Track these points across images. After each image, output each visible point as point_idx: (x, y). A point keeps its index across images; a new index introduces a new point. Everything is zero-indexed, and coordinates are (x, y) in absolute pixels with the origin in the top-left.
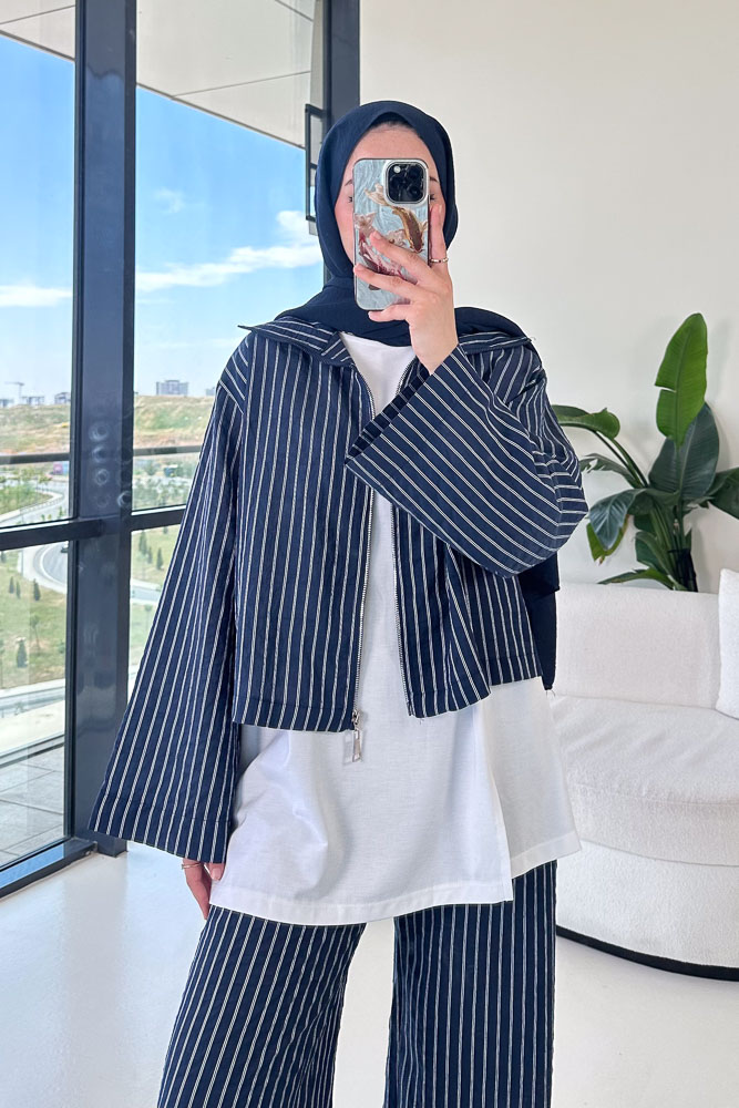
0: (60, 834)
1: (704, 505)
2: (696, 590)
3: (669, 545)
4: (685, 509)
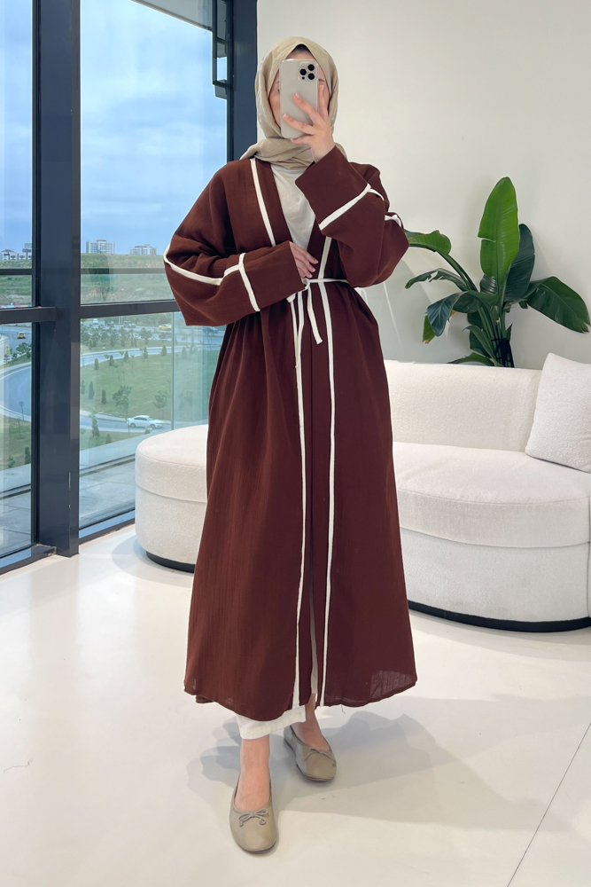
1: (524, 306)
2: (513, 366)
3: (492, 335)
4: (506, 307)
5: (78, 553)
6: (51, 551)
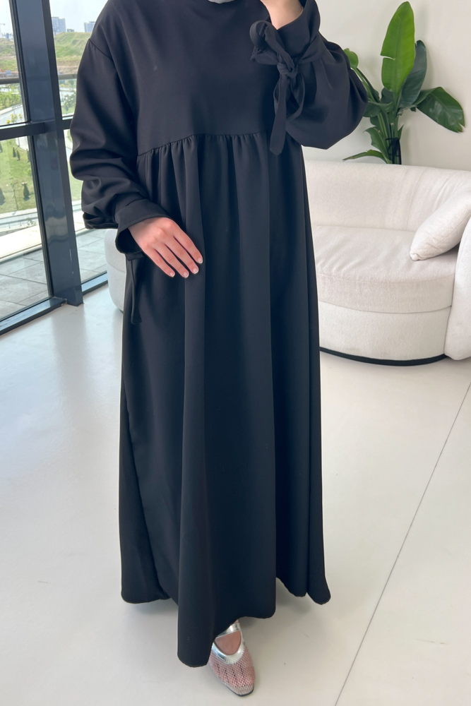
0: (47, 295)
1: (413, 109)
2: (400, 163)
3: (387, 135)
4: (399, 113)
5: (81, 303)
6: (64, 302)
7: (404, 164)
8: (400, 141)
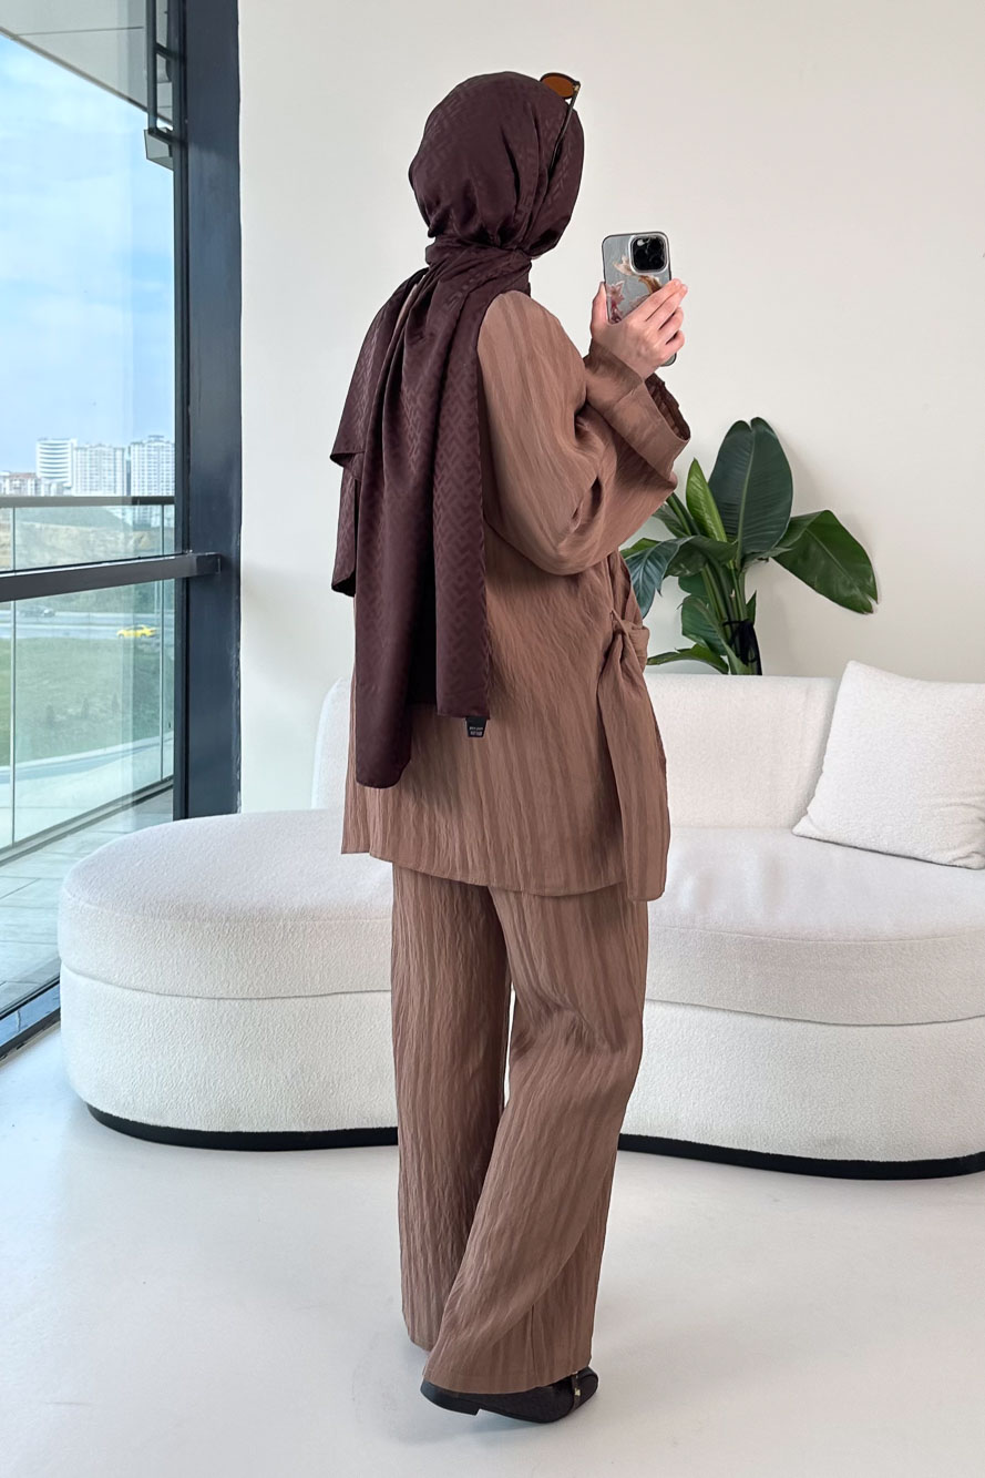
2: (760, 673)
3: (725, 615)
4: (747, 565)
7: (769, 675)
8: (755, 627)
